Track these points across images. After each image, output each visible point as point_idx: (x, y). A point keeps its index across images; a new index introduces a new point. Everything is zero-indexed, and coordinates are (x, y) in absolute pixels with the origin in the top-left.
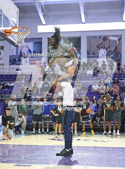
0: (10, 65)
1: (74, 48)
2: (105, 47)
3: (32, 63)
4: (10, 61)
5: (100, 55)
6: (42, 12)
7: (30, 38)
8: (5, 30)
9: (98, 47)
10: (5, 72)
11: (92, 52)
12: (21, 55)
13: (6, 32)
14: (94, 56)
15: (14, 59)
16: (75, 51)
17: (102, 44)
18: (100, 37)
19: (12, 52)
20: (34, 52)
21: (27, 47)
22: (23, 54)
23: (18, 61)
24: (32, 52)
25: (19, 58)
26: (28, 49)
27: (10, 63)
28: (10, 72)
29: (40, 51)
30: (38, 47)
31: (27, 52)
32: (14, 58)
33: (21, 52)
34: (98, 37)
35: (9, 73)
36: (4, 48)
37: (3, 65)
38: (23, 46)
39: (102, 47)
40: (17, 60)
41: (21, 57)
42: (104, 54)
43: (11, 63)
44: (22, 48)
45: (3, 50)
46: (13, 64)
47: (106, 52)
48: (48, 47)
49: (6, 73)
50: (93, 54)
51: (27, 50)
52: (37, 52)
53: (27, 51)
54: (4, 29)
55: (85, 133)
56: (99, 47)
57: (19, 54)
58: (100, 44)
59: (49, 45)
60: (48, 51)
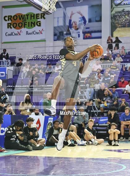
0: (55, 40)
3: (88, 37)
4: (55, 35)
10: (47, 52)
12: (70, 26)
15: (60, 33)
19: (58, 21)
20: (90, 21)
21: (79, 13)
22: (73, 24)
23: (67, 34)
24: (87, 20)
25: (68, 30)
26: (81, 16)
27: (54, 38)
28: (56, 51)
29: (98, 19)
30: (96, 12)
31: (80, 21)
32: (60, 31)
33: (70, 21)
35: (53, 53)
36: (45, 17)
37: (45, 41)
38: (73, 12)
40: (65, 33)
41: (71, 28)
43: (56, 37)
44: (72, 14)
45: (44, 18)
46: (58, 39)
48: (111, 11)
49: (49, 53)
51: (80, 18)
52: (95, 20)
53: (80, 20)
57: (67, 24)
59: (112, 9)
60: (112, 18)
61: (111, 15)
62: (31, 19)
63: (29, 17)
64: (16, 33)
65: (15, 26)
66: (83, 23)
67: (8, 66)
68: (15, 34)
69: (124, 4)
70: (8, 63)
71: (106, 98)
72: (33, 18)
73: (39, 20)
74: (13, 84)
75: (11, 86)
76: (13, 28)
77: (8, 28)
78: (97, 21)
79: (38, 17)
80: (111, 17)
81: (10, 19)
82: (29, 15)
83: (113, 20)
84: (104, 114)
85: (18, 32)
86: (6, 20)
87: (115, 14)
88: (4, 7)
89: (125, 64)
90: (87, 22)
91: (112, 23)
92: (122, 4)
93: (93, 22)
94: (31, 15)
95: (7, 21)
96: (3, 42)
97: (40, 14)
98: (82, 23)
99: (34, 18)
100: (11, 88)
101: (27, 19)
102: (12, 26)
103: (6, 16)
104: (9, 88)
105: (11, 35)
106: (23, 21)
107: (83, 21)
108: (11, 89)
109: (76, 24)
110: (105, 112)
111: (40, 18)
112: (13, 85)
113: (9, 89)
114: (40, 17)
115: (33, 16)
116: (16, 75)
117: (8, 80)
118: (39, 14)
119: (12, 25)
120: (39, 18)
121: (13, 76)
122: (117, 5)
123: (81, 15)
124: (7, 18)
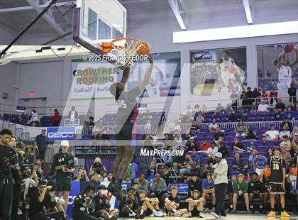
1: (236, 67)
2: (288, 62)
3: (166, 94)
5: (280, 77)
6: (180, 10)
7: (161, 53)
8: (103, 43)
9: (276, 62)
11: (266, 72)
13: (104, 48)
14: (270, 78)
16: (237, 72)
17: (284, 57)
18: (279, 46)
29: (176, 74)
34: (276, 46)
36: (118, 71)
39: (283, 64)
42: (287, 74)
45: (118, 73)
47: (290, 71)
48: (191, 67)
50: (269, 75)
54: (100, 42)
55: (274, 213)
56: (278, 63)
58: (280, 58)
62: (103, 74)
63: (101, 71)
67: (77, 126)
69: (205, 58)
73: (111, 75)
76: (83, 84)
82: (101, 69)
84: (184, 180)
88: (73, 61)
89: (207, 124)
92: (203, 57)
94: (103, 69)
95: (77, 75)
99: (106, 73)
100: (80, 150)
103: (75, 71)
112: (83, 147)
113: (78, 151)
115: (105, 71)
122: (197, 59)
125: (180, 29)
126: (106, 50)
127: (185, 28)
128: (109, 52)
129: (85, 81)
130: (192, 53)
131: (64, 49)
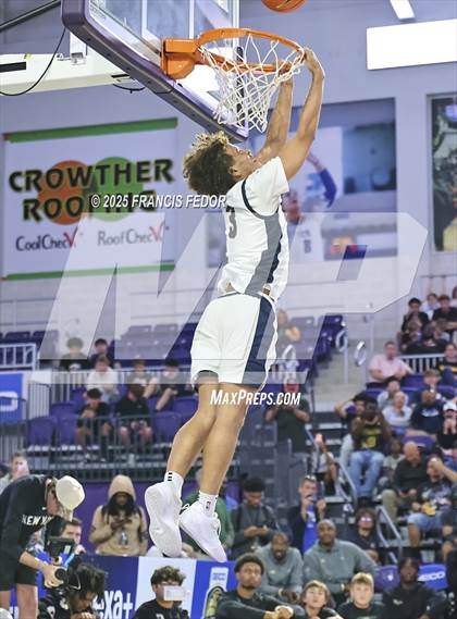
4: (212, 243)
8: (164, 44)
13: (167, 55)
20: (350, 187)
24: (339, 183)
26: (313, 170)
27: (209, 256)
29: (382, 179)
30: (373, 152)
31: (309, 188)
36: (172, 172)
37: (172, 268)
45: (169, 179)
48: (435, 149)
51: (311, 177)
52: (367, 181)
53: (310, 183)
59: (437, 140)
60: (436, 175)
61: (434, 165)
62: (116, 182)
63: (110, 174)
64: (59, 237)
65: (53, 213)
66: (323, 197)
67: (30, 369)
68: (52, 242)
70: (30, 355)
71: (435, 492)
72: (123, 177)
73: (146, 186)
74: (53, 437)
75: (45, 449)
76: (46, 221)
77: (26, 217)
78: (377, 188)
79: (144, 176)
80: (435, 171)
81: (35, 182)
82: (108, 166)
83: (441, 181)
84: (424, 553)
85: (65, 234)
86: (17, 189)
87: (450, 157)
88: (8, 136)
90: (340, 192)
91: (439, 196)
93: (363, 190)
94: (117, 166)
95: (24, 190)
96: (5, 275)
97: (153, 162)
98: (317, 197)
99: (128, 180)
100: (45, 454)
101: (103, 182)
102: (40, 212)
103: (18, 174)
104: (38, 454)
105: (38, 246)
106: (84, 192)
107: (323, 189)
108: (46, 459)
109: (295, 202)
110: (428, 548)
111: (153, 180)
112: (53, 444)
113: (37, 460)
114: (152, 173)
115: (123, 172)
116: (61, 405)
117: (30, 423)
118: (147, 163)
119: (42, 204)
120: (147, 180)
121: (52, 408)
123: (316, 164)
124: (20, 182)
125: (392, 18)
126: (175, 66)
127: (409, 14)
128: (186, 72)
129: (53, 208)
130: (438, 105)
131: (22, 66)
